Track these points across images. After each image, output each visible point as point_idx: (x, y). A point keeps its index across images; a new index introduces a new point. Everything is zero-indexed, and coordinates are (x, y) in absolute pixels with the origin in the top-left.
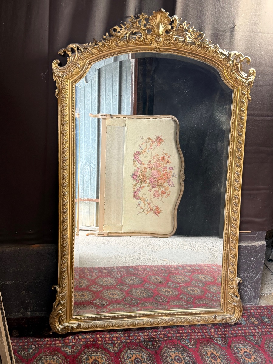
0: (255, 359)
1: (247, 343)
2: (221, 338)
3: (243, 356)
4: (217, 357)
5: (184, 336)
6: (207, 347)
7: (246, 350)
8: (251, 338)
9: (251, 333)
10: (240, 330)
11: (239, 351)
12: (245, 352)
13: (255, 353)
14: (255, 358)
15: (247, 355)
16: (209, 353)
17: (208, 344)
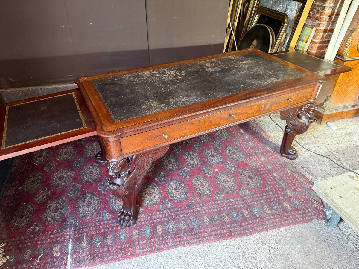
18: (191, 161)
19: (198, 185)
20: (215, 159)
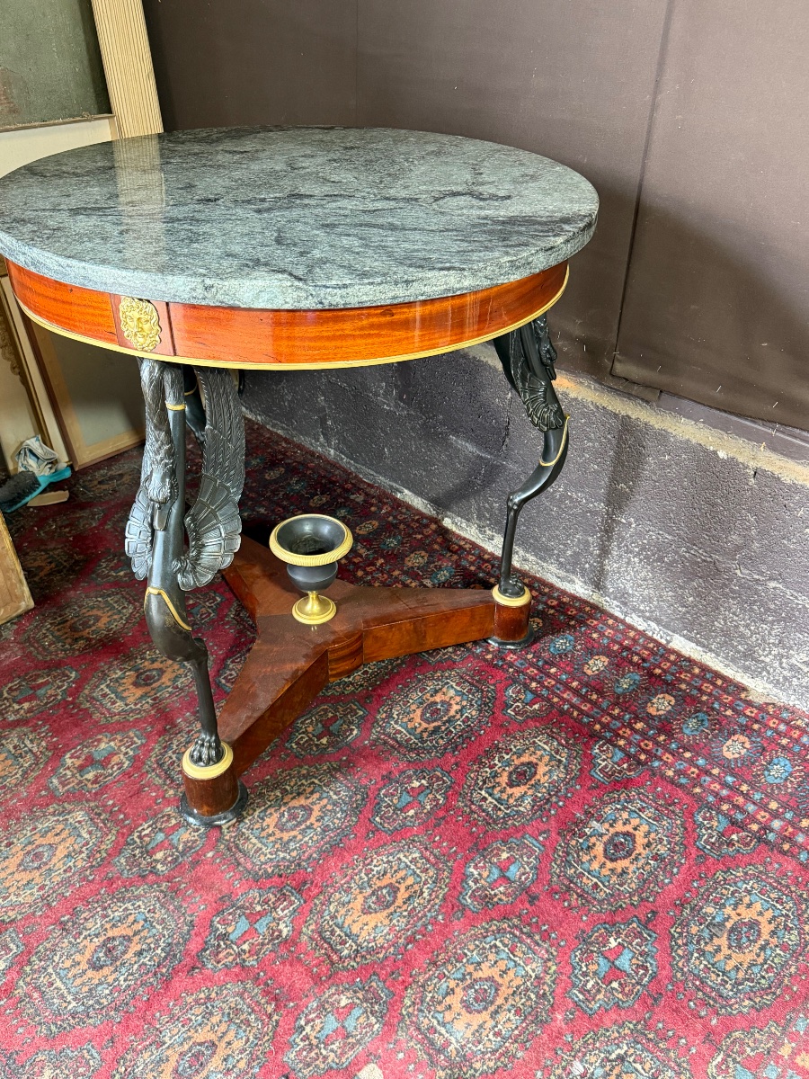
0: (620, 870)
1: (679, 822)
2: (628, 756)
3: (605, 838)
4: (528, 780)
5: (539, 682)
6: (544, 743)
7: (639, 835)
8: (715, 824)
9: (743, 811)
10: (724, 785)
11: (614, 821)
12: (627, 834)
13: (652, 862)
14: (627, 868)
15: (615, 845)
16: (525, 759)
17: (563, 742)
18: (358, 903)
19: (190, 1038)
20: (466, 1017)
